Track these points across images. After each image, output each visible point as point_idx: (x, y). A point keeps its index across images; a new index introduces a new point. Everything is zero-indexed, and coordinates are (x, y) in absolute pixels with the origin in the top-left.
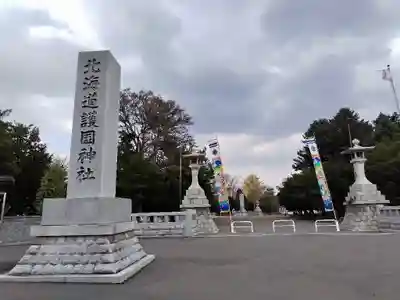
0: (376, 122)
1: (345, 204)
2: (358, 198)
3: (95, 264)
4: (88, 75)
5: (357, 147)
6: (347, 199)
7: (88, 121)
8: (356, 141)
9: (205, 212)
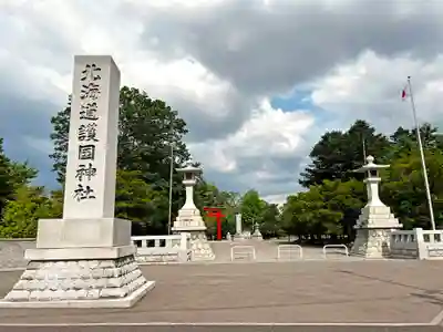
0: (394, 137)
1: (355, 227)
2: (370, 221)
3: (100, 288)
4: (86, 83)
5: (371, 165)
6: (358, 222)
7: (87, 134)
8: (371, 158)
9: (200, 236)
